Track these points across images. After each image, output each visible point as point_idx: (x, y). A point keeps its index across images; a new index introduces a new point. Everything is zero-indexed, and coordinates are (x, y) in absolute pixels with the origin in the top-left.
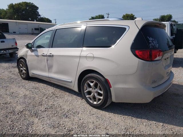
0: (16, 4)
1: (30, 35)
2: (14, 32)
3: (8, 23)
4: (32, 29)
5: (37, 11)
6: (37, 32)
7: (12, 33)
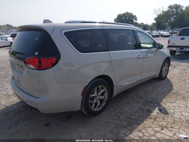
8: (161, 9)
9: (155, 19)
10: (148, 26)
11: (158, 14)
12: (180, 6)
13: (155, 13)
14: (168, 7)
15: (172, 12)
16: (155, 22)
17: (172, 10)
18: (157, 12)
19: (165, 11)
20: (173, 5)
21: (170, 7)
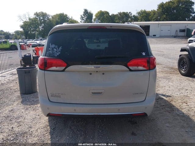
0: (166, 2)
1: (172, 38)
2: (154, 36)
3: (150, 26)
4: (177, 31)
5: (192, 7)
6: (183, 34)
7: (151, 36)
8: (26, 15)
9: (22, 27)
10: (10, 34)
11: (24, 21)
12: (46, 15)
13: (20, 20)
14: (35, 14)
15: (40, 20)
16: (21, 30)
17: (40, 18)
18: (23, 19)
19: (32, 18)
20: (39, 13)
21: (36, 14)
